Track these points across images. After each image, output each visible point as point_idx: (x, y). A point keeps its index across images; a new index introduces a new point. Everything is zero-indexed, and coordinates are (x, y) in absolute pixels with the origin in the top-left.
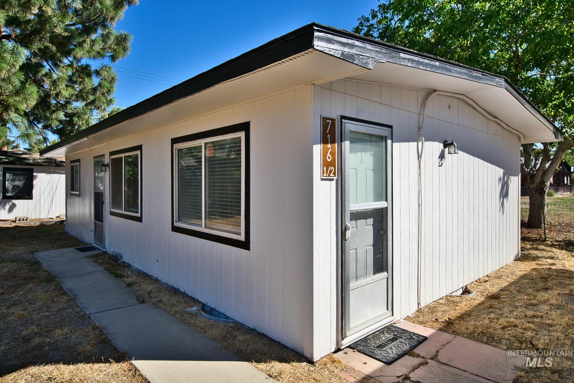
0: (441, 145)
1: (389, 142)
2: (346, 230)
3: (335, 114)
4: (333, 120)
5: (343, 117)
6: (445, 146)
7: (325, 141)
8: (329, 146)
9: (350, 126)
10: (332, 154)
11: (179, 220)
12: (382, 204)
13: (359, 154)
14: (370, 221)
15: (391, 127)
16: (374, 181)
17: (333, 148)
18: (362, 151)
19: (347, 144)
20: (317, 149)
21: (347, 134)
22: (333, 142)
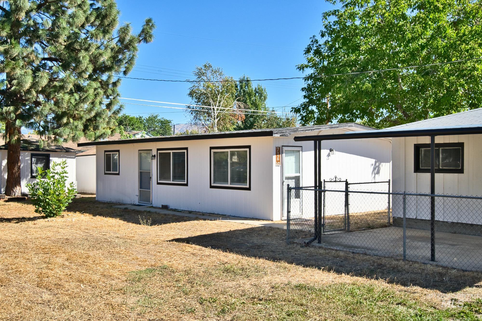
0: (329, 151)
1: (301, 152)
2: (284, 182)
3: (280, 145)
4: (279, 148)
5: (283, 146)
6: (331, 151)
7: (277, 154)
8: (278, 155)
9: (285, 149)
10: (279, 158)
11: (214, 183)
12: (298, 175)
13: (289, 157)
14: (294, 180)
15: (302, 147)
16: (295, 167)
17: (279, 156)
18: (290, 156)
19: (284, 155)
20: (274, 157)
21: (284, 151)
22: (279, 154)
